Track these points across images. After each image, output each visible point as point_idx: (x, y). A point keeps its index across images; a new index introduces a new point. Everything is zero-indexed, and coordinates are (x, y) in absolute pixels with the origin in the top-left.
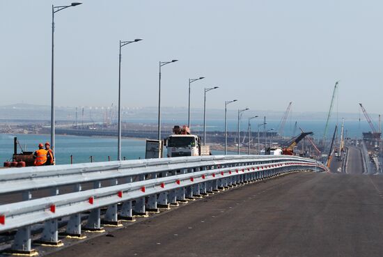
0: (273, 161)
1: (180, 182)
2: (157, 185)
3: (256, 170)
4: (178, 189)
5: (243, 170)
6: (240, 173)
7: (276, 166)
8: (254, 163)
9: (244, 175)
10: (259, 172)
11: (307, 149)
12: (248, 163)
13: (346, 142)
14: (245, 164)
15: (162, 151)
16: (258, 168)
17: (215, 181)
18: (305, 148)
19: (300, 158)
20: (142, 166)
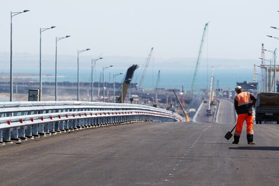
0: (123, 109)
1: (53, 118)
2: (39, 119)
3: (107, 115)
4: (50, 122)
5: (96, 114)
6: (94, 116)
7: (126, 113)
8: (106, 109)
9: (97, 118)
10: (110, 117)
11: (172, 103)
12: (101, 109)
13: (217, 94)
14: (98, 109)
15: (40, 97)
16: (109, 114)
17: (74, 120)
18: (169, 101)
19: (152, 108)
20: (30, 106)
